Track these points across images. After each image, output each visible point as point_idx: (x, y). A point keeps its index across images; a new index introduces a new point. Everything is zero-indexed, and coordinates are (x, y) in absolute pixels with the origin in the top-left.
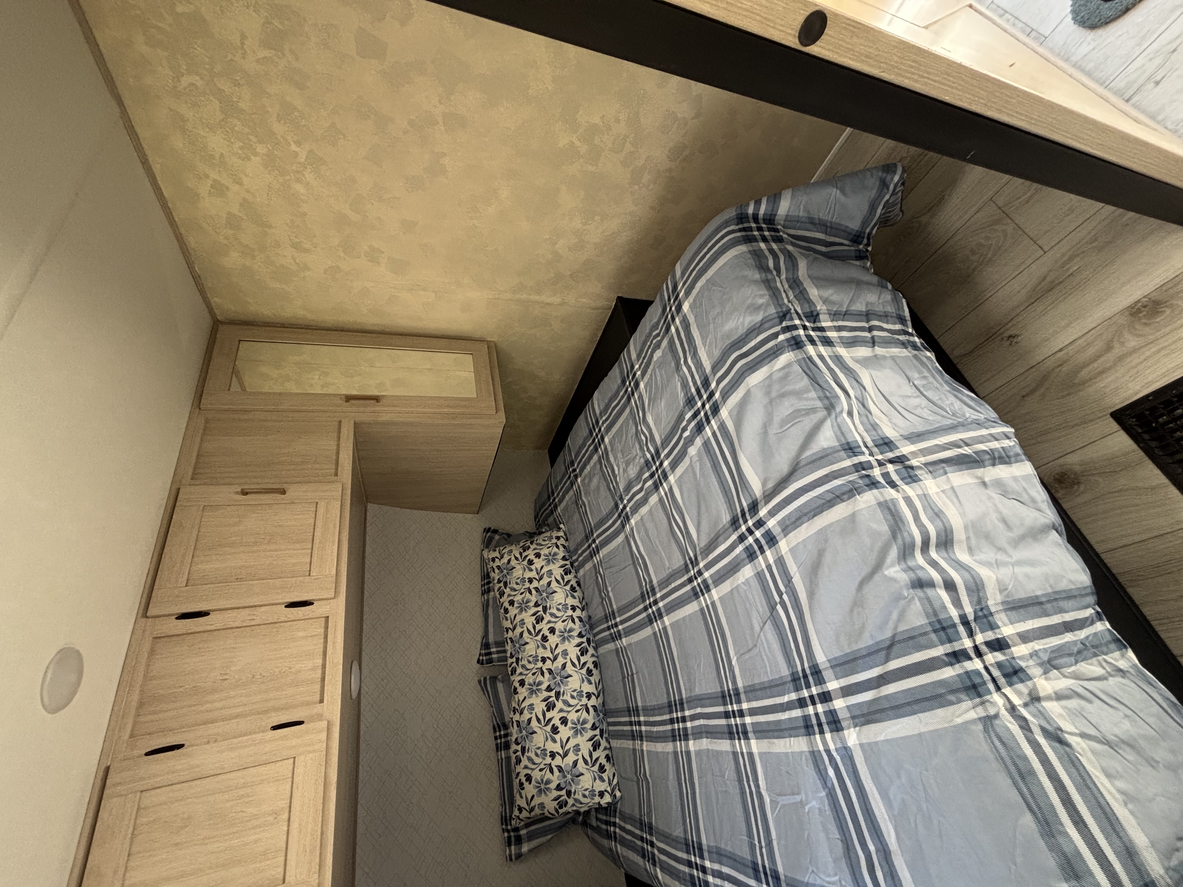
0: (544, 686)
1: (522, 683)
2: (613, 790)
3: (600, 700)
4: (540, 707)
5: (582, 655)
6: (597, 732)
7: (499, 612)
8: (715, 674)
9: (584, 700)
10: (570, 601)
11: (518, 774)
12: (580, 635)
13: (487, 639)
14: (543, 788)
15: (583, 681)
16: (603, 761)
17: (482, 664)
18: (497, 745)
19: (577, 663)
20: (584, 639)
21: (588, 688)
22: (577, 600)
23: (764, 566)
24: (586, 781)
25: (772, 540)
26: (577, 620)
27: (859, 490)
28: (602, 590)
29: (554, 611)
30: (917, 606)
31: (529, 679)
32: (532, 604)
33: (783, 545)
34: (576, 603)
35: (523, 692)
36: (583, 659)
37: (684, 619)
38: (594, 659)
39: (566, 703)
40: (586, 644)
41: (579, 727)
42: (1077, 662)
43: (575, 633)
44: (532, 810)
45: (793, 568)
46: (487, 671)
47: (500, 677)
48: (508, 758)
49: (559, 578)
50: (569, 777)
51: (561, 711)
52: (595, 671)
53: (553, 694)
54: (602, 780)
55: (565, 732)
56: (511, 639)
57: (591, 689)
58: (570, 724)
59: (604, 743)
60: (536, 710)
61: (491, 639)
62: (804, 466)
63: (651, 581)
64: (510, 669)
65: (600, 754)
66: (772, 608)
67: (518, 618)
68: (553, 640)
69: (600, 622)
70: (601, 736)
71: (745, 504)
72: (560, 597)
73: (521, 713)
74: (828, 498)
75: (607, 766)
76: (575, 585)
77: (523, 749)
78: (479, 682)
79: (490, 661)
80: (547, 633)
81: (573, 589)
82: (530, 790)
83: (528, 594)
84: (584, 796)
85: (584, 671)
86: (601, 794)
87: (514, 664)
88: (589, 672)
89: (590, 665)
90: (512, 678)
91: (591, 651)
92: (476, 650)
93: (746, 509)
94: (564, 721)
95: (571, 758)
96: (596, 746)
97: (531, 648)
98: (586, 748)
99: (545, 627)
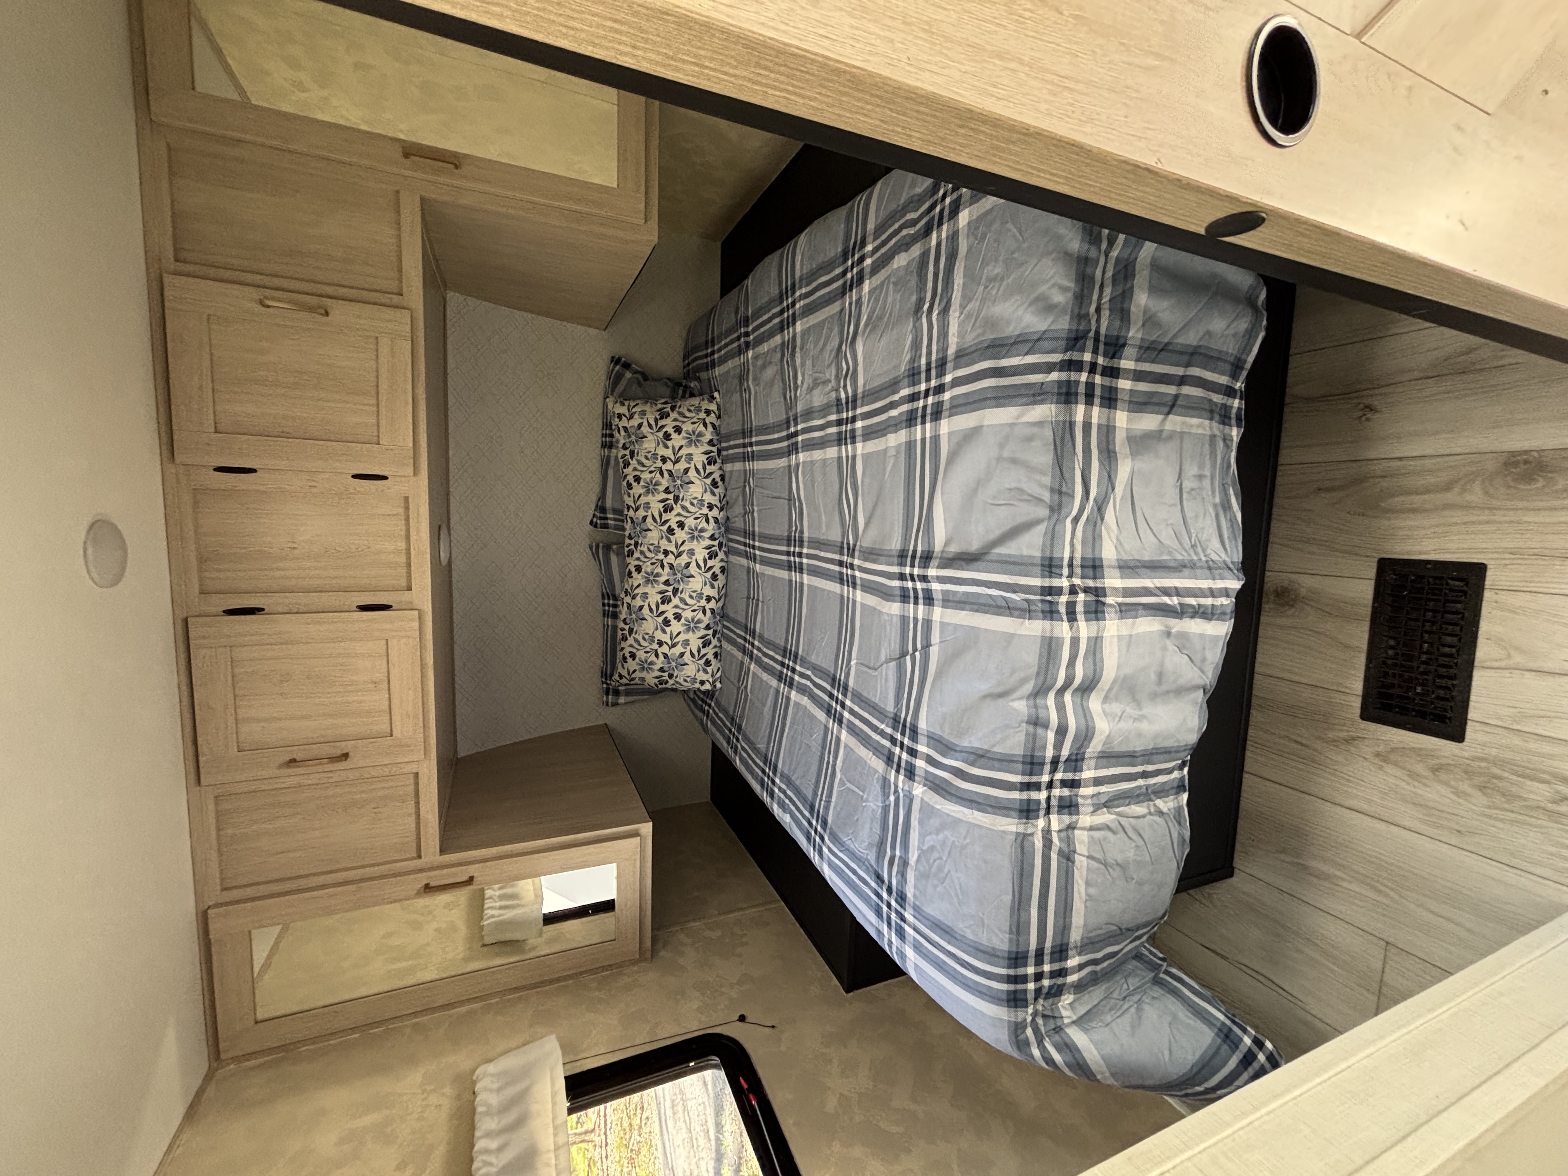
0: (663, 579)
1: (638, 569)
2: (714, 682)
3: (720, 604)
4: (654, 599)
5: (710, 558)
6: (711, 632)
7: (621, 485)
8: (833, 657)
9: (703, 602)
10: (708, 498)
11: (623, 649)
12: (712, 537)
13: (604, 501)
14: (646, 666)
15: (706, 584)
16: (710, 656)
17: (596, 526)
18: (604, 611)
19: (702, 565)
20: (716, 543)
21: (708, 591)
22: (717, 498)
23: (911, 615)
24: (691, 670)
25: (929, 599)
26: (711, 521)
27: (1032, 614)
28: (748, 502)
29: (687, 504)
30: (1021, 737)
31: (647, 567)
32: (661, 488)
33: (938, 613)
34: (714, 500)
35: (638, 578)
36: (710, 563)
37: (823, 590)
38: (723, 564)
39: (683, 600)
40: (717, 548)
41: (692, 625)
42: (1129, 804)
43: (707, 535)
44: (633, 679)
45: (935, 638)
46: (600, 535)
47: (615, 547)
48: (615, 627)
49: (700, 467)
50: (674, 664)
51: (676, 607)
52: (721, 577)
53: (670, 589)
54: (706, 672)
55: (676, 627)
56: (631, 518)
57: (713, 593)
58: (683, 621)
59: (715, 642)
60: (650, 599)
61: (609, 504)
62: (992, 561)
63: (802, 532)
64: (626, 549)
65: (709, 651)
66: (903, 655)
67: (643, 500)
68: (680, 535)
69: (736, 531)
70: (714, 636)
71: (919, 548)
72: (697, 489)
73: (634, 598)
74: (999, 604)
75: (714, 662)
76: (718, 479)
77: (631, 631)
78: (591, 548)
79: (605, 526)
80: (674, 526)
81: (714, 484)
82: (632, 665)
83: (658, 475)
84: (685, 681)
85: (709, 575)
86: (702, 683)
87: (632, 547)
88: (715, 577)
89: (717, 570)
90: (628, 560)
91: (721, 555)
92: (590, 512)
93: (919, 554)
94: (678, 617)
95: (678, 649)
96: (706, 644)
97: (653, 536)
98: (695, 643)
99: (673, 519)
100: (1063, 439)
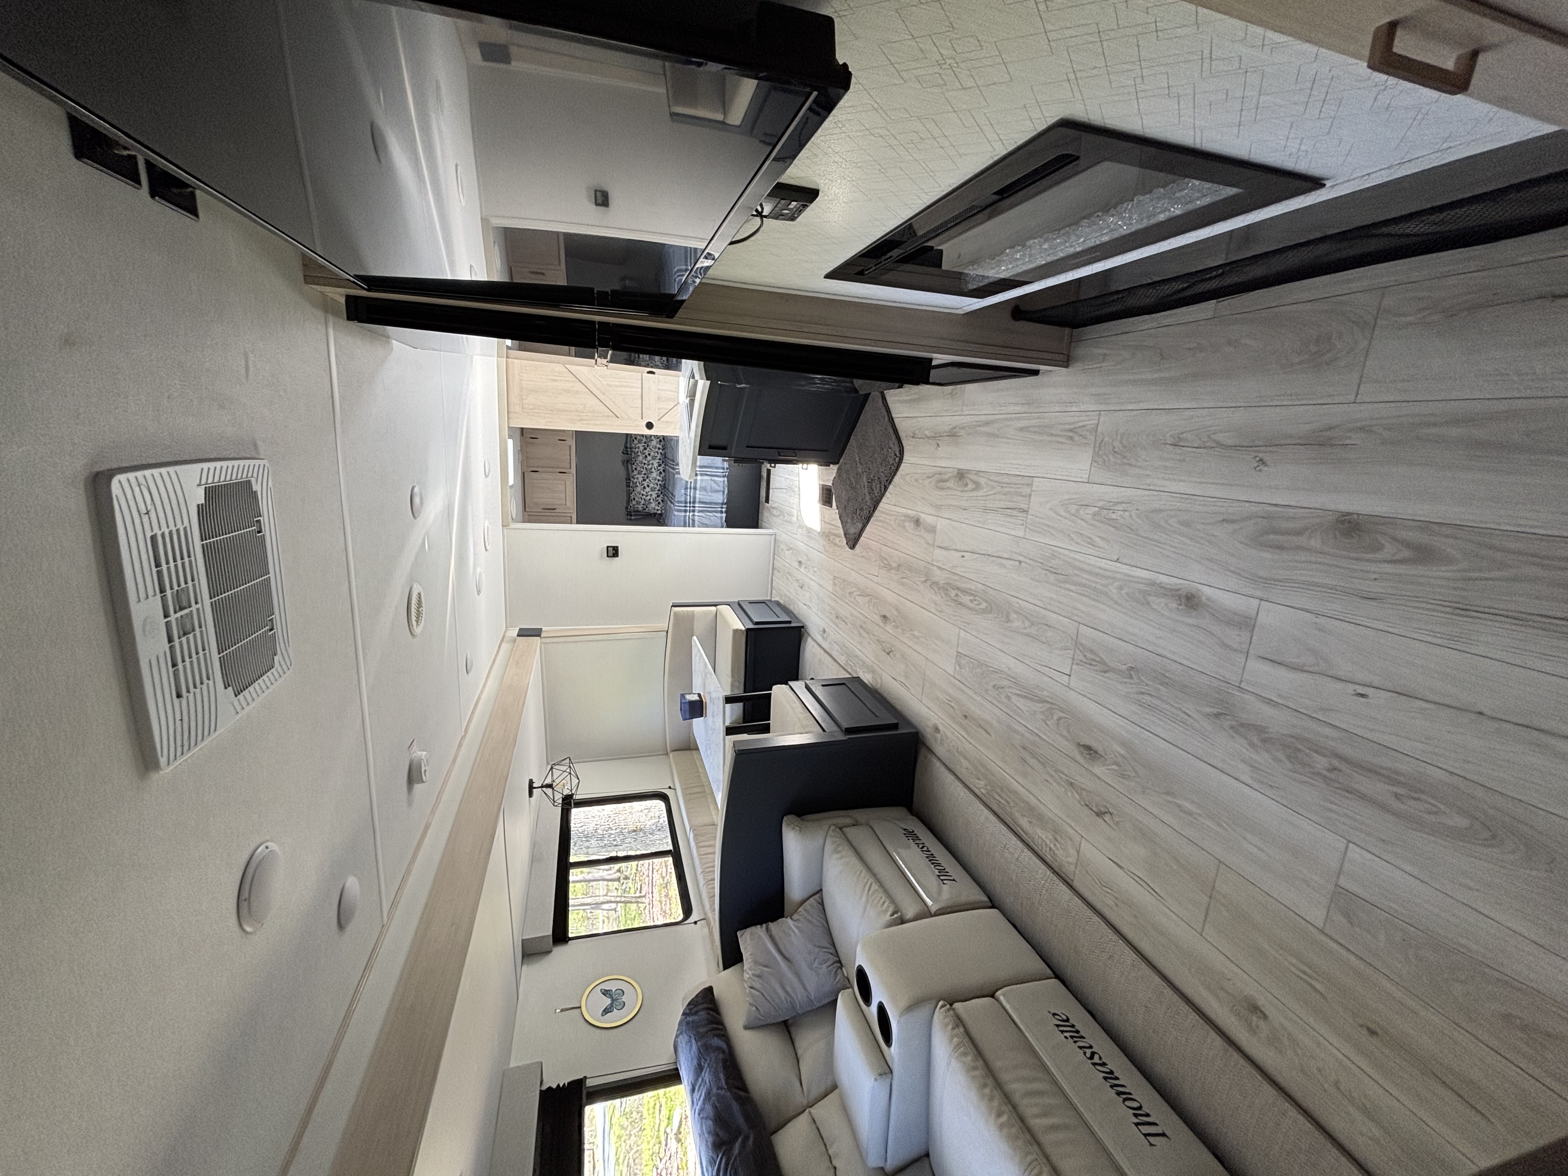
0: (644, 473)
1: (636, 469)
2: (662, 510)
3: (663, 482)
4: (641, 479)
6: (660, 492)
9: (657, 481)
10: (658, 446)
14: (639, 503)
15: (658, 475)
17: (624, 454)
18: (627, 485)
20: (661, 461)
22: (661, 446)
24: (653, 505)
26: (659, 453)
29: (651, 447)
31: (639, 469)
32: (643, 442)
35: (636, 472)
38: (664, 468)
41: (653, 489)
44: (634, 508)
46: (626, 457)
51: (648, 482)
52: (663, 473)
53: (646, 476)
57: (660, 478)
58: (650, 488)
59: (662, 496)
61: (628, 446)
65: (660, 499)
67: (638, 445)
68: (649, 458)
72: (654, 443)
73: (635, 479)
75: (661, 503)
76: (662, 439)
77: (634, 493)
79: (627, 454)
80: (647, 455)
82: (634, 502)
84: (651, 509)
87: (634, 461)
90: (633, 467)
92: (622, 448)
94: (648, 486)
95: (649, 497)
96: (658, 496)
97: (640, 458)
98: (654, 496)
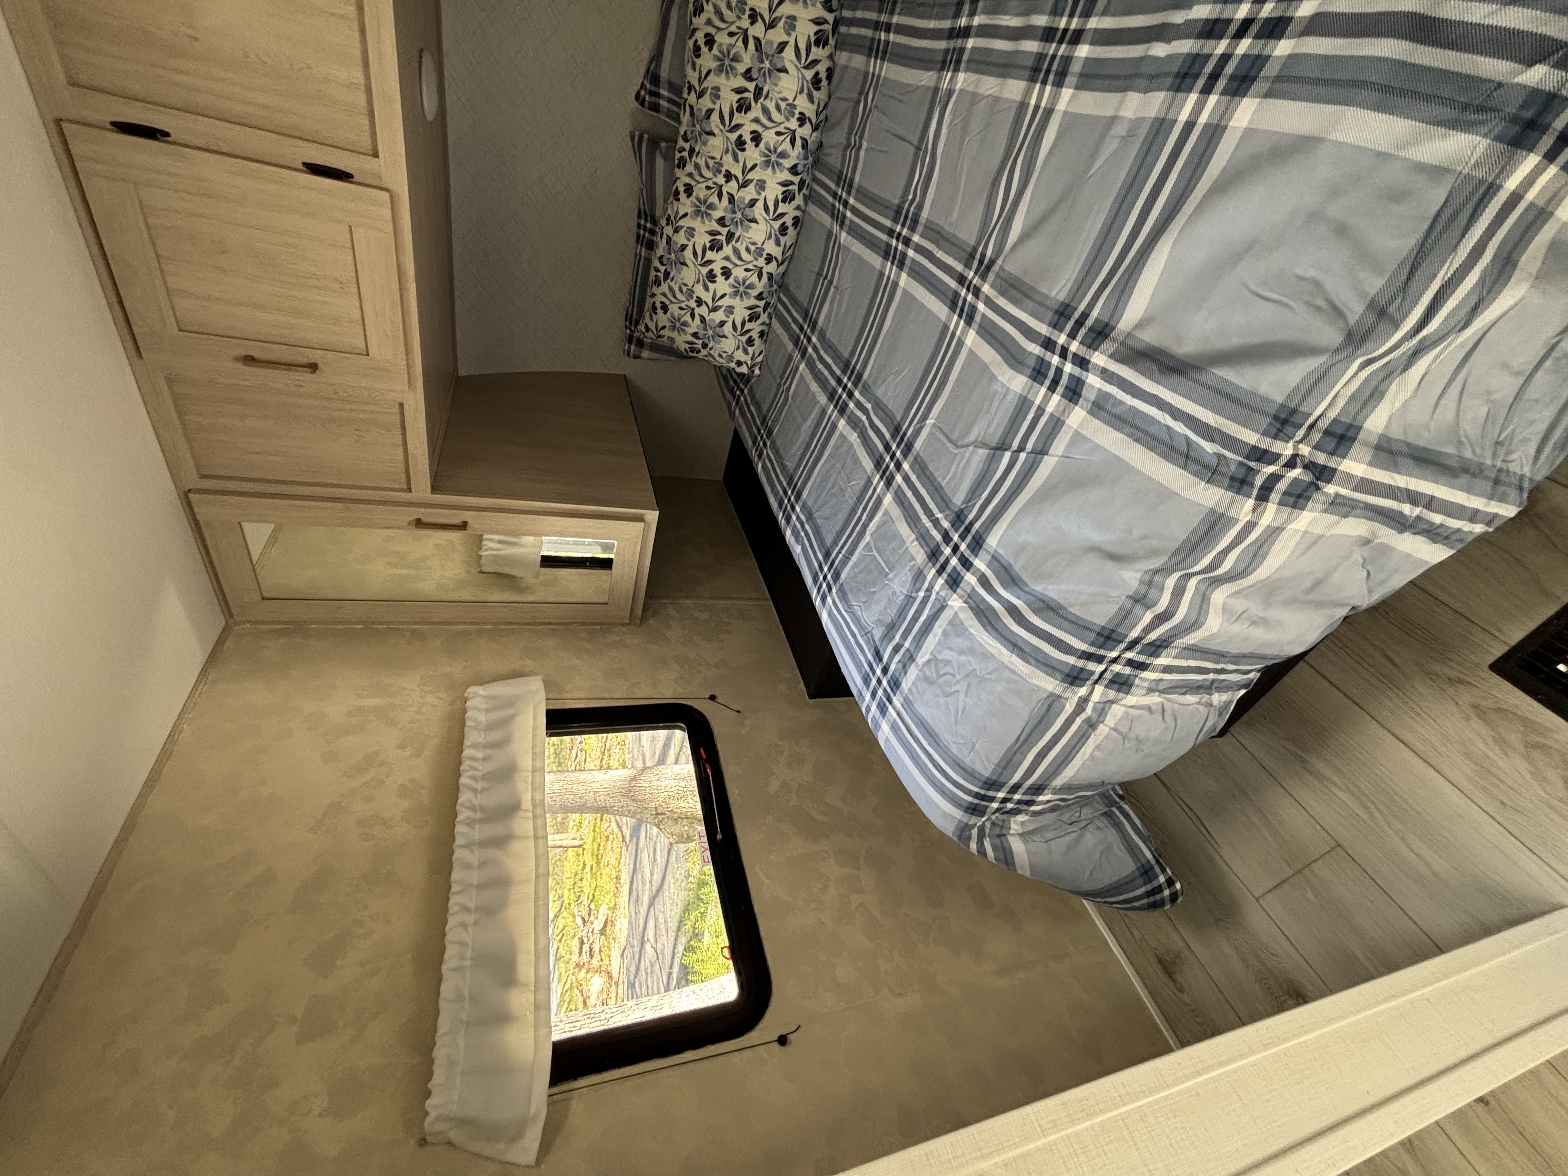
0: (717, 214)
1: (689, 190)
2: (753, 366)
3: (782, 269)
4: (702, 239)
5: (784, 201)
6: (762, 304)
7: (684, 45)
8: (906, 401)
9: (761, 262)
10: (803, 104)
11: (653, 295)
12: (793, 170)
13: (658, 66)
14: (678, 325)
15: (770, 238)
16: (755, 335)
17: (642, 105)
18: (638, 235)
19: (771, 208)
20: (796, 180)
21: (771, 248)
22: (815, 107)
23: (1038, 402)
24: (728, 345)
25: (1074, 393)
26: (798, 142)
27: (1216, 477)
28: (856, 130)
29: (771, 106)
31: (700, 191)
32: (741, 68)
33: (1077, 416)
34: (809, 110)
35: (686, 205)
36: (782, 208)
37: (922, 306)
38: (798, 213)
39: (736, 251)
40: (795, 188)
41: (742, 289)
43: (787, 163)
44: (660, 336)
45: (1059, 447)
46: (648, 118)
47: (663, 145)
48: (648, 261)
49: (802, 46)
50: (710, 332)
51: (727, 258)
52: (791, 231)
53: (724, 231)
54: (746, 352)
55: (722, 286)
56: (691, 107)
57: (776, 252)
58: (731, 280)
59: (764, 318)
60: (696, 239)
61: (664, 73)
63: (920, 207)
64: (678, 155)
65: (755, 328)
66: (1002, 447)
67: (713, 80)
68: (752, 154)
69: (828, 170)
70: (765, 310)
71: (1095, 314)
72: (790, 84)
73: (676, 231)
74: (1176, 445)
75: (757, 342)
76: (823, 75)
77: (667, 275)
78: (632, 137)
79: (655, 107)
80: (747, 137)
81: (816, 82)
82: (662, 319)
83: (740, 43)
84: (720, 356)
85: (777, 225)
86: (739, 363)
87: (685, 154)
88: (783, 229)
89: (788, 220)
90: (678, 173)
91: (799, 200)
92: (637, 77)
93: (1089, 322)
94: (727, 273)
95: (719, 316)
96: (753, 318)
97: (716, 145)
98: (741, 314)
99: (747, 124)
100: (1455, 216)
